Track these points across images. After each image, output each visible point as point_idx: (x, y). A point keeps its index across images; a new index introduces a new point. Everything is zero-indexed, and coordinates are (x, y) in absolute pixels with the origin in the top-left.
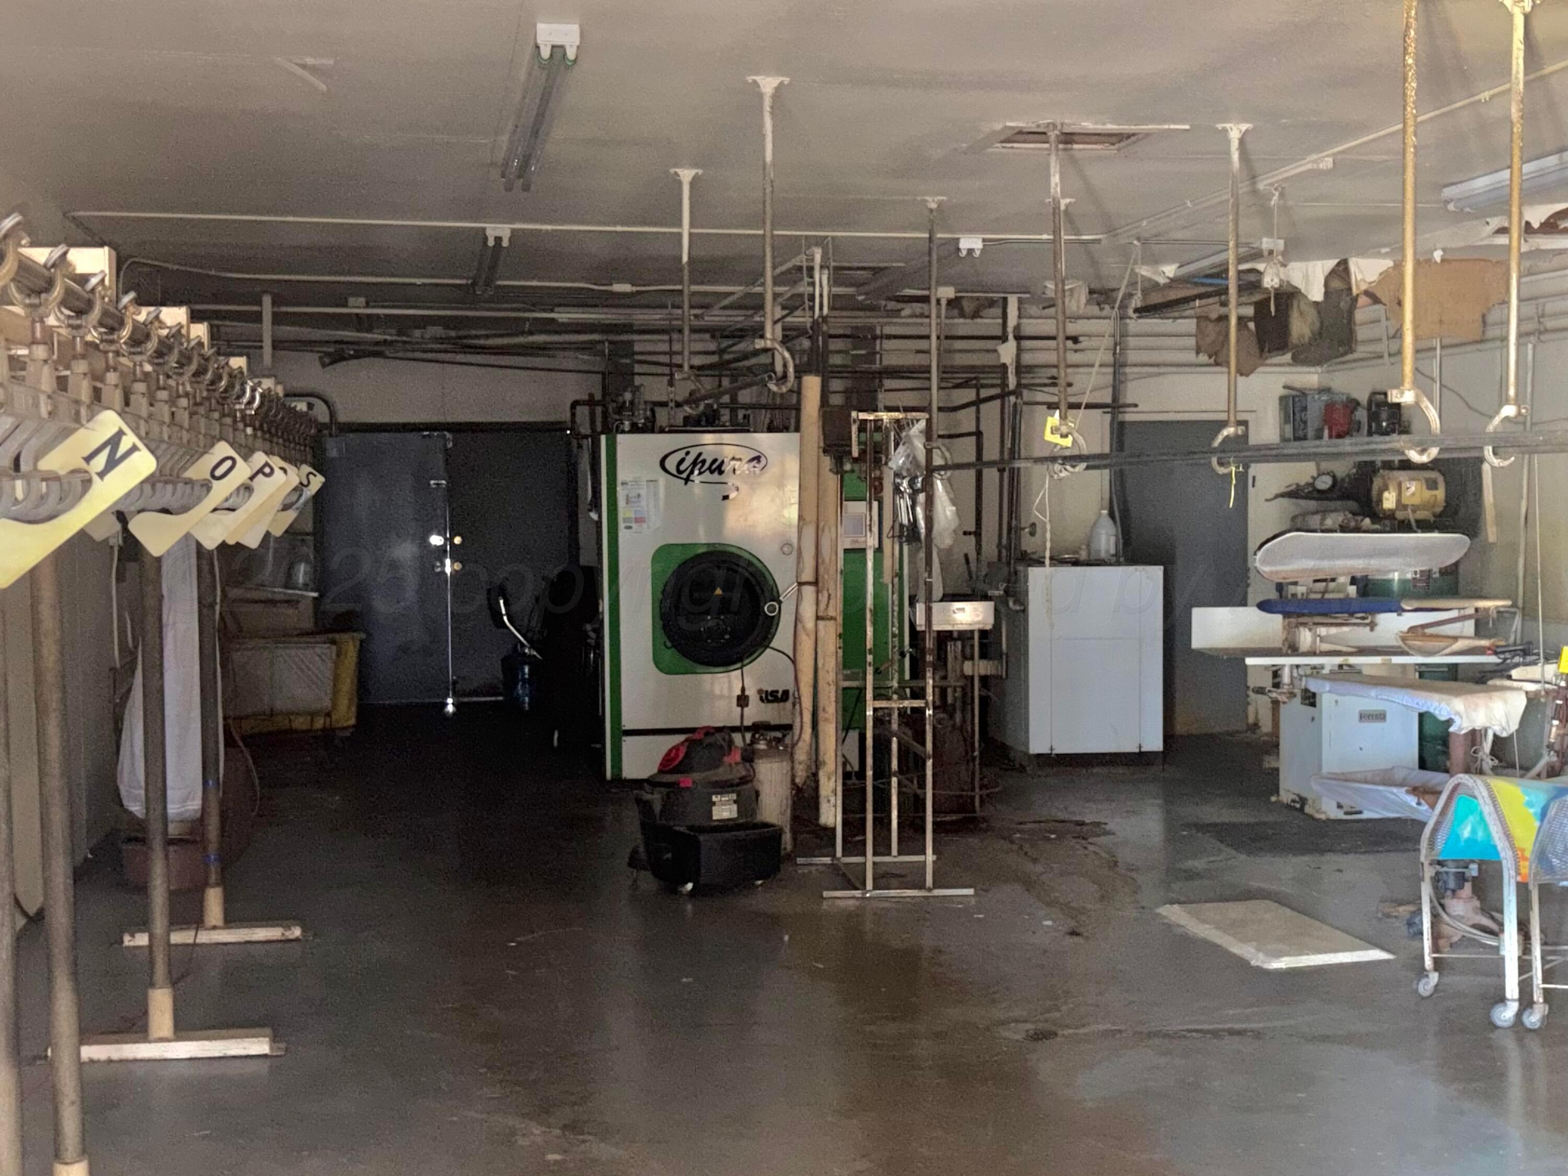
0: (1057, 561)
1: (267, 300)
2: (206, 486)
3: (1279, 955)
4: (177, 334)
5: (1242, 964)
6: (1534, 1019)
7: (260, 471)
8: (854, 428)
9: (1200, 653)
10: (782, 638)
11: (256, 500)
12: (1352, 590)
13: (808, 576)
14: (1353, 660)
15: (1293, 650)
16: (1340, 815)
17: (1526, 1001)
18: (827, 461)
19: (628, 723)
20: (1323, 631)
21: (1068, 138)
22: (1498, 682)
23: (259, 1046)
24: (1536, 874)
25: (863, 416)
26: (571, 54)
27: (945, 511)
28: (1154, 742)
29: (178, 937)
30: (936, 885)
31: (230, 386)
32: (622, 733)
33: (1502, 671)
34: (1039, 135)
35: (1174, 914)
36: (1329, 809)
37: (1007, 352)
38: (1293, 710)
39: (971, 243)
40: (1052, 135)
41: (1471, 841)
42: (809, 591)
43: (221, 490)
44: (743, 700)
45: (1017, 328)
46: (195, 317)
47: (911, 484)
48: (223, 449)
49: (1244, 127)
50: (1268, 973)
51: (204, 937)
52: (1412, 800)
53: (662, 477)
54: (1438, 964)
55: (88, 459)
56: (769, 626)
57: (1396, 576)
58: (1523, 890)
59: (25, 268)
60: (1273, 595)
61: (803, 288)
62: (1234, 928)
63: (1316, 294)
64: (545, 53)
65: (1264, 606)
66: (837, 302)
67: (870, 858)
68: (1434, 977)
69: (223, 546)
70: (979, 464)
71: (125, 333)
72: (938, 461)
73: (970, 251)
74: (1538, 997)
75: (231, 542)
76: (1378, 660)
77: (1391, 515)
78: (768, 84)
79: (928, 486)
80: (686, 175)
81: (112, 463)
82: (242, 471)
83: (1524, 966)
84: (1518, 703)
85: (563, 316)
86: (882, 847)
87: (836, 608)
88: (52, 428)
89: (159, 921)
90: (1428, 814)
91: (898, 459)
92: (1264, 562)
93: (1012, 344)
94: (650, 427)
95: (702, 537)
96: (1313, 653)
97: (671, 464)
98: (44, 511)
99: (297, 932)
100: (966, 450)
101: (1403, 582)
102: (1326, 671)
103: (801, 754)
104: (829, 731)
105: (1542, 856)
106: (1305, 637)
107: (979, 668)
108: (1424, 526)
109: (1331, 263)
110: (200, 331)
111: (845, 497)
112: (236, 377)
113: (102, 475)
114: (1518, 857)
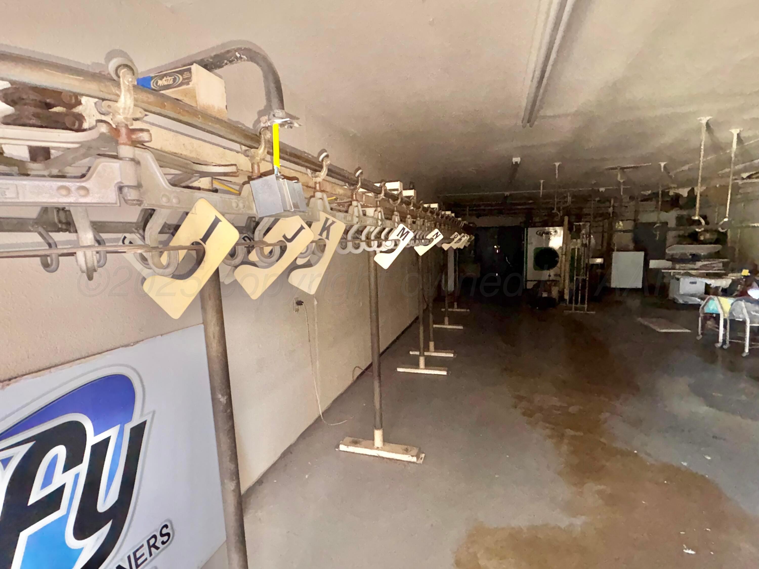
0: (618, 250)
1: (468, 208)
2: (453, 239)
3: (663, 329)
4: (448, 215)
5: (654, 331)
6: (725, 347)
7: (463, 236)
8: (574, 227)
9: (651, 269)
10: (559, 265)
11: (462, 241)
12: (690, 257)
13: (564, 253)
14: (689, 271)
15: (674, 269)
16: (683, 302)
17: (724, 341)
18: (569, 232)
19: (528, 279)
20: (682, 265)
21: (623, 169)
22: (724, 276)
23: (461, 327)
24: (729, 317)
25: (576, 224)
26: (519, 163)
27: (593, 241)
28: (640, 286)
29: (450, 310)
30: (588, 311)
31: (458, 223)
32: (527, 281)
33: (726, 274)
34: (616, 168)
35: (640, 319)
36: (681, 301)
37: (611, 210)
38: (673, 282)
39: (602, 189)
40: (619, 168)
41: (713, 309)
42: (564, 256)
43: (456, 240)
44: (550, 276)
45: (613, 205)
46: (452, 213)
47: (586, 236)
48: (456, 233)
49: (665, 163)
50: (660, 332)
51: (454, 310)
52: (699, 300)
53: (537, 236)
54: (702, 334)
55: (433, 236)
56: (557, 262)
57: (702, 254)
58: (725, 321)
59: (424, 208)
60: (670, 258)
61: (566, 200)
62: (652, 323)
63: (686, 195)
64: (514, 163)
65: (668, 260)
66: (572, 202)
67: (574, 305)
68: (701, 336)
69: (457, 248)
70: (603, 232)
71: (440, 216)
72: (592, 232)
73: (602, 191)
74: (728, 342)
75: (458, 248)
76: (696, 271)
77: (701, 241)
78: (557, 164)
79: (590, 236)
80: (542, 181)
81: (437, 237)
82: (459, 237)
83: (725, 335)
84: (730, 281)
85: (519, 207)
86: (576, 303)
87: (570, 258)
88: (428, 232)
89: (447, 308)
90: (703, 303)
91: (583, 232)
92: (669, 251)
93: (612, 208)
94: (534, 226)
95: (544, 246)
96: (679, 269)
97: (538, 233)
98: (427, 244)
99: (468, 310)
100: (600, 229)
101: (704, 255)
102: (682, 273)
103: (561, 286)
104: (567, 281)
105: (731, 313)
106: (677, 266)
107: (599, 271)
108: (711, 243)
109: (690, 188)
110: (453, 215)
111: (572, 238)
112: (460, 221)
113: (435, 239)
114: (724, 313)
